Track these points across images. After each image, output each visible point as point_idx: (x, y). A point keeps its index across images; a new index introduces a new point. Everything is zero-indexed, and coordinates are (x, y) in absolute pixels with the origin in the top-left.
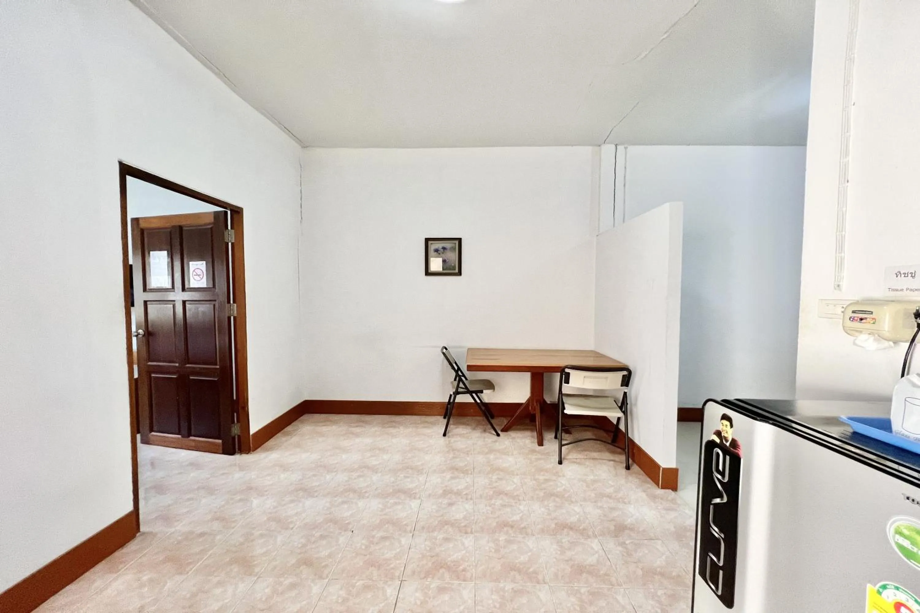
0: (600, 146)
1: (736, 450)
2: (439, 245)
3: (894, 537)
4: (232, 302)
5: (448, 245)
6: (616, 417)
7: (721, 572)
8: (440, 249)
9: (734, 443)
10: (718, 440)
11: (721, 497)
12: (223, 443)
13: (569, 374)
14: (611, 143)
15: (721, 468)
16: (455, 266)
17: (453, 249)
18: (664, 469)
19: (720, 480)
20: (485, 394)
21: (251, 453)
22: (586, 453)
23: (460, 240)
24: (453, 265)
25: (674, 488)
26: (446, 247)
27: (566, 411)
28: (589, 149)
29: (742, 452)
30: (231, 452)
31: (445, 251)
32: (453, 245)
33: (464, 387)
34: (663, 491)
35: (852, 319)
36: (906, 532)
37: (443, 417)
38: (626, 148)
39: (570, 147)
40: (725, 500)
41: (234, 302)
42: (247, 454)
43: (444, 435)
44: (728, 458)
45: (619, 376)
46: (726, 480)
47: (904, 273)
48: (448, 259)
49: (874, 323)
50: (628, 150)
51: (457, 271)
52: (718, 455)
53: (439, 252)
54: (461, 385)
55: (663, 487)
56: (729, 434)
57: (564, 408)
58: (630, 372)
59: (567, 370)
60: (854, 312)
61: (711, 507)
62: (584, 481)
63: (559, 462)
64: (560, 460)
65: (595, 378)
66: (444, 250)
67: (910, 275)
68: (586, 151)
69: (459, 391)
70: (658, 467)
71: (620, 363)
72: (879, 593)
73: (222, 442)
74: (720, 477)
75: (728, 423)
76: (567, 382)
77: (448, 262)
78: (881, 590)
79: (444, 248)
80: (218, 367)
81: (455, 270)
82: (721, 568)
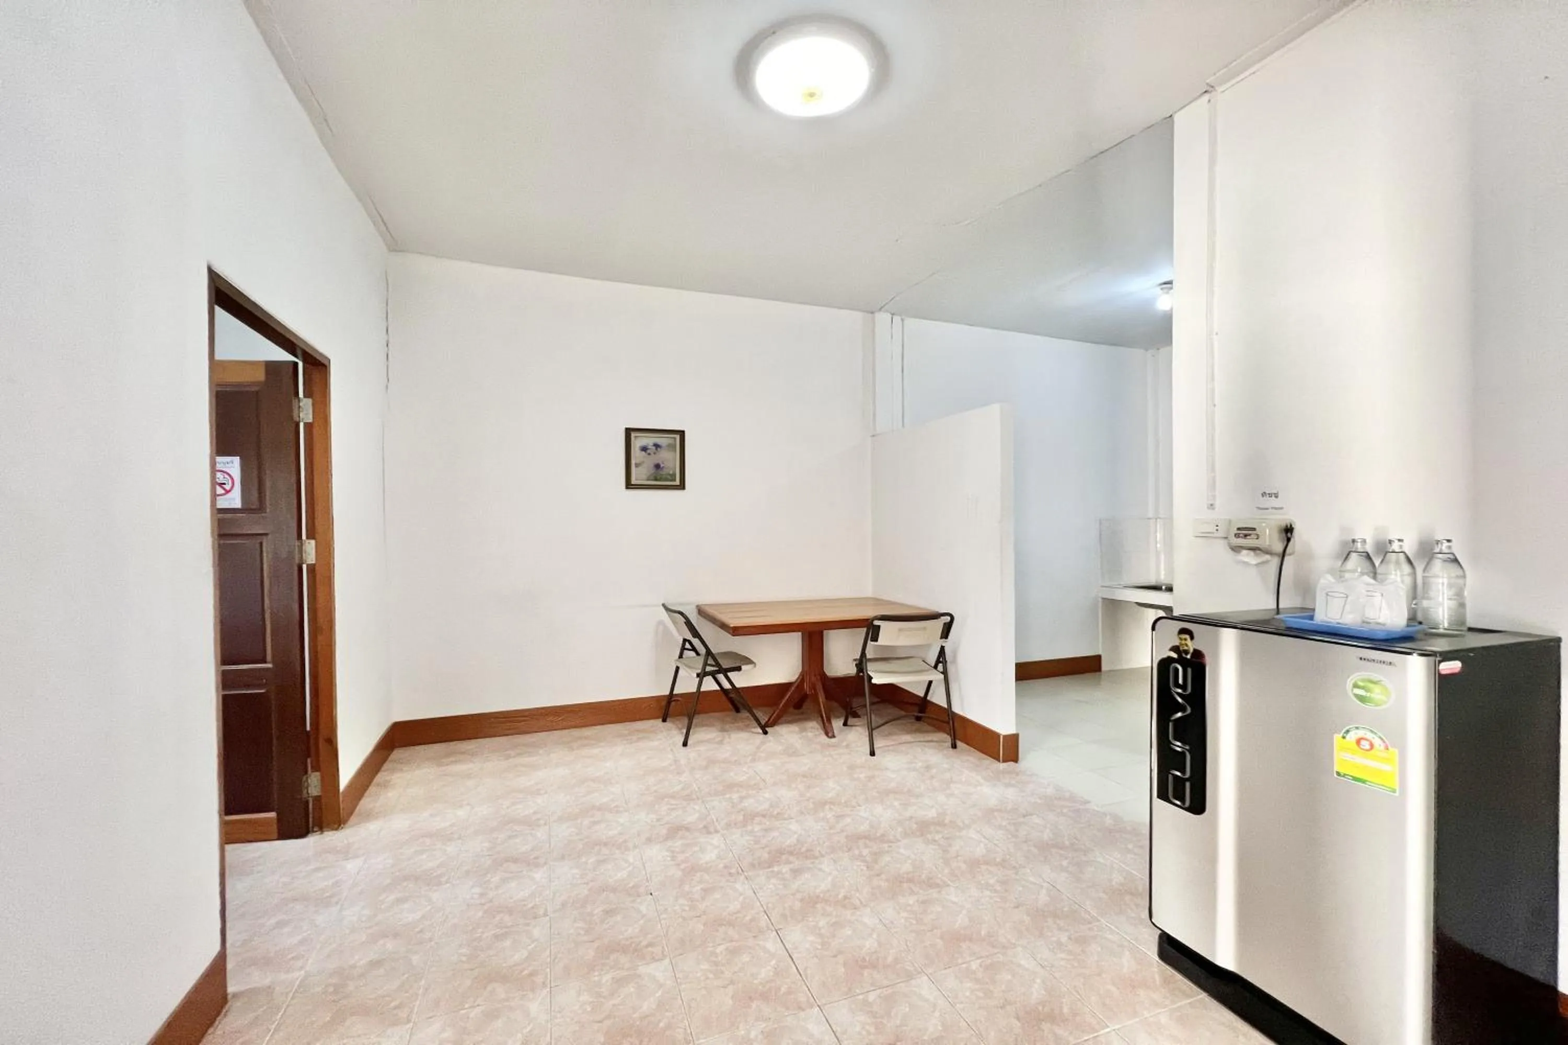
0: (872, 313)
1: (1200, 659)
2: (648, 440)
3: (1352, 690)
4: (304, 537)
5: (663, 440)
6: (926, 681)
7: (1188, 785)
8: (650, 447)
9: (1198, 654)
10: (1175, 655)
11: (1183, 709)
12: (279, 819)
13: (879, 627)
14: (887, 311)
15: (1181, 681)
16: (674, 475)
17: (671, 447)
18: (1005, 737)
19: (1181, 694)
20: (744, 671)
21: (342, 828)
22: (894, 737)
23: (682, 433)
24: (671, 472)
25: (1015, 760)
26: (659, 444)
27: (874, 681)
28: (858, 315)
29: (1208, 661)
30: (300, 832)
31: (659, 449)
32: (671, 441)
33: (714, 663)
34: (1005, 764)
35: (1237, 536)
36: (1361, 684)
37: (661, 720)
38: (902, 320)
39: (835, 311)
40: (1189, 711)
41: (310, 536)
42: (337, 829)
43: (685, 744)
44: (1189, 670)
45: (939, 624)
46: (1189, 690)
47: (1269, 494)
48: (663, 463)
49: (1257, 539)
50: (906, 322)
51: (677, 482)
52: (1177, 670)
53: (648, 451)
54: (710, 661)
55: (1004, 761)
56: (1191, 646)
57: (870, 678)
58: (952, 618)
59: (876, 623)
60: (1239, 529)
61: (1171, 724)
62: (915, 770)
63: (870, 753)
64: (872, 750)
65: (910, 629)
66: (656, 449)
67: (1273, 496)
68: (855, 318)
69: (706, 670)
70: (996, 735)
71: (919, 608)
72: (1344, 737)
73: (278, 815)
74: (1180, 691)
75: (1187, 637)
76: (875, 639)
77: (663, 467)
78: (1345, 735)
79: (657, 446)
80: (270, 666)
81: (675, 480)
82: (1187, 780)
